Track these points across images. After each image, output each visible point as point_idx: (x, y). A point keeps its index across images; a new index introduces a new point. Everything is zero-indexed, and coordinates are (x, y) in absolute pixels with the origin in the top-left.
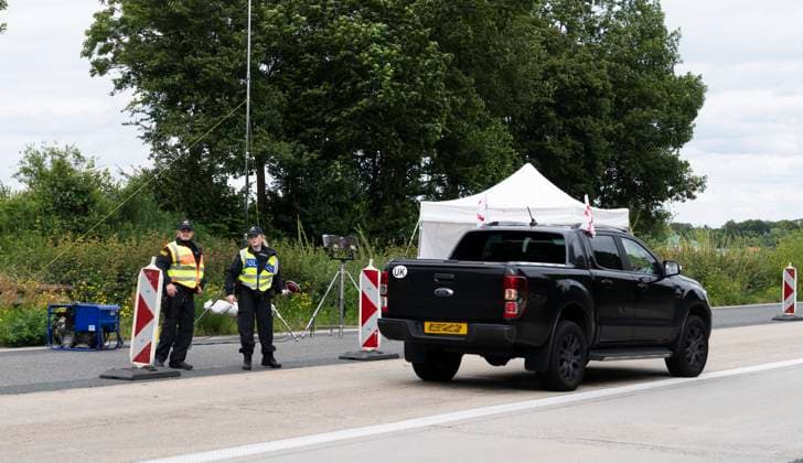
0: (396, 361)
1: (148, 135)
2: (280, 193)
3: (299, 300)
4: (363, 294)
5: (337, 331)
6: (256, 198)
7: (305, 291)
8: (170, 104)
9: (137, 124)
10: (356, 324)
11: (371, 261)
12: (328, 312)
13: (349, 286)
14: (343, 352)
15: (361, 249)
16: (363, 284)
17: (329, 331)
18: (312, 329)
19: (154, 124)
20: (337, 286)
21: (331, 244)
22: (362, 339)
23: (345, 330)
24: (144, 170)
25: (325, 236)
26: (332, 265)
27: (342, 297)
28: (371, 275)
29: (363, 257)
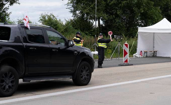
0: (132, 66)
1: (71, 11)
2: (104, 25)
3: (109, 51)
4: (124, 50)
5: (118, 59)
6: (98, 26)
7: (110, 49)
8: (77, 3)
9: (69, 8)
10: (123, 57)
11: (126, 42)
12: (116, 54)
13: (121, 48)
14: (119, 64)
15: (124, 39)
16: (124, 47)
17: (116, 59)
18: (112, 58)
19: (73, 8)
20: (118, 48)
21: (116, 38)
22: (124, 61)
23: (120, 58)
24: (71, 20)
25: (115, 36)
26: (117, 42)
27: (119, 50)
28: (126, 45)
29: (124, 41)
